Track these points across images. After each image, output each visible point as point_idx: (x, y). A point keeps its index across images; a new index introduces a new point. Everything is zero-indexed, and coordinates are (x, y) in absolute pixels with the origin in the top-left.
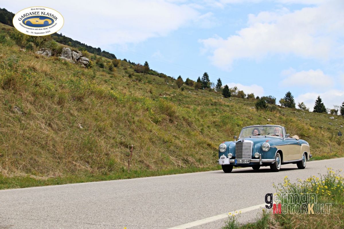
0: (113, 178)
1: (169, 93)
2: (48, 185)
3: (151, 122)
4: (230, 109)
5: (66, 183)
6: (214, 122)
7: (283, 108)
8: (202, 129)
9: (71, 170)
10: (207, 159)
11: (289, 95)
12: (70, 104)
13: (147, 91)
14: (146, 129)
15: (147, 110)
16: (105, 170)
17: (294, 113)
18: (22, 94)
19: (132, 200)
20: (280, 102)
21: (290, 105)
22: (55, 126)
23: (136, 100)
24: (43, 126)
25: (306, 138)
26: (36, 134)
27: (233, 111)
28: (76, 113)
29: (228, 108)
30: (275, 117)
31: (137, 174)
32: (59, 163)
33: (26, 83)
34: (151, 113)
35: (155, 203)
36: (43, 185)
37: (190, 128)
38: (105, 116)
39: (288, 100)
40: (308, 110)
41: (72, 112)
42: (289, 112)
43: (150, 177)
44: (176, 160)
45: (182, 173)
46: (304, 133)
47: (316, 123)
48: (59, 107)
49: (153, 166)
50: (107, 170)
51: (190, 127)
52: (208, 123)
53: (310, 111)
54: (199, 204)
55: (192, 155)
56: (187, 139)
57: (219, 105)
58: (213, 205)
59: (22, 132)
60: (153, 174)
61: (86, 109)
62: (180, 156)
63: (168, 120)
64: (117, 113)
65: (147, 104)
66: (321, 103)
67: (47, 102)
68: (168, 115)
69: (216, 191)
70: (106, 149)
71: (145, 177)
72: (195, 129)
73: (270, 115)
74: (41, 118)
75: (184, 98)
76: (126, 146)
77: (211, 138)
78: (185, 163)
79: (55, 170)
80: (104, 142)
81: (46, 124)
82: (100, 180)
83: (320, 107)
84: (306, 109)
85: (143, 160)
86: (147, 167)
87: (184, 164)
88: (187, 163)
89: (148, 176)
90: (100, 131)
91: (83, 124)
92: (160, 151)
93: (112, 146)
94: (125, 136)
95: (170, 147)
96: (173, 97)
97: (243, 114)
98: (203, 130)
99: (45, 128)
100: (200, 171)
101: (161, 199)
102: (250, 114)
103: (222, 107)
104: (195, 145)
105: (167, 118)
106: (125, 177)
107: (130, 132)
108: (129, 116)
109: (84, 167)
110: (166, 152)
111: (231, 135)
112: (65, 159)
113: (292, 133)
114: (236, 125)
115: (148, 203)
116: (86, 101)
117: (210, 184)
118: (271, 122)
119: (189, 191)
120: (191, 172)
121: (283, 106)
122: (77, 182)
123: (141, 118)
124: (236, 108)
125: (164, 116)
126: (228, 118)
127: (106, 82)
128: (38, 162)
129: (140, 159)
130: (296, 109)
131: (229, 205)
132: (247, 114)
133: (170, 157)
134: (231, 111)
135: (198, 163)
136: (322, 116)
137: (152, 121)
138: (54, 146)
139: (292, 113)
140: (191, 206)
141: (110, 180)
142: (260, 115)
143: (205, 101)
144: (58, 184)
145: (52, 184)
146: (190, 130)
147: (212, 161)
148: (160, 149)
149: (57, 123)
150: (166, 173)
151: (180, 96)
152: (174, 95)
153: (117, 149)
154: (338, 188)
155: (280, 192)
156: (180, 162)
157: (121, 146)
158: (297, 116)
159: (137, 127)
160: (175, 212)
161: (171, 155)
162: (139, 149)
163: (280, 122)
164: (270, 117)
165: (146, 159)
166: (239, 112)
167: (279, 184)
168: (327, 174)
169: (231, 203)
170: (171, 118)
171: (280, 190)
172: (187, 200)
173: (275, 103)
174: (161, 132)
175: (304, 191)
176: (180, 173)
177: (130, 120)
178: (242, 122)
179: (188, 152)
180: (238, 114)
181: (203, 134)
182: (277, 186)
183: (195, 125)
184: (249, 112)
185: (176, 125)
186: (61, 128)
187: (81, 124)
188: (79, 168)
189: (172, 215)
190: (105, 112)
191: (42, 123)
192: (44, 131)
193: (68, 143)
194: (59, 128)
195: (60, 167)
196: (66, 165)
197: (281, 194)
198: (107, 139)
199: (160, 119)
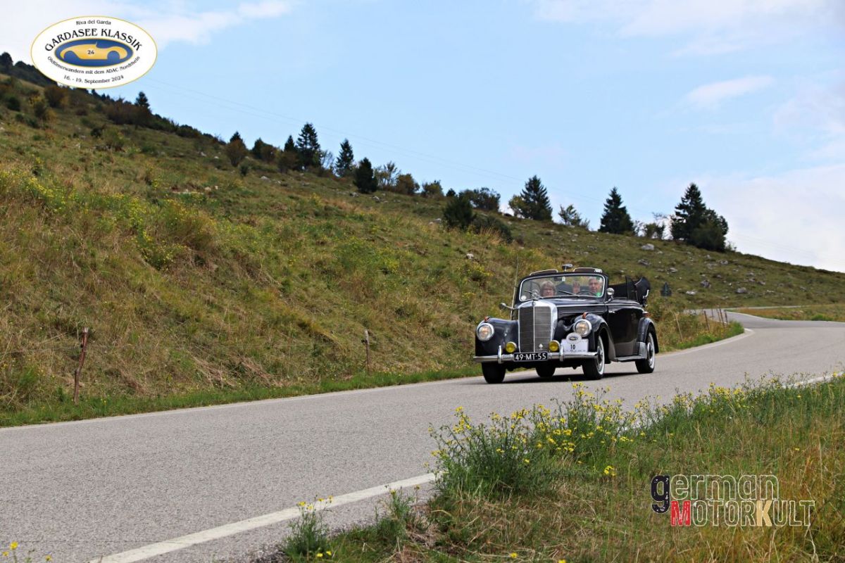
0: (32, 419)
1: (199, 183)
3: (142, 265)
4: (366, 225)
6: (320, 263)
7: (520, 220)
8: (285, 284)
10: (297, 365)
11: (534, 185)
13: (138, 177)
14: (128, 282)
15: (134, 230)
16: (10, 397)
17: (549, 234)
19: (67, 477)
20: (512, 205)
21: (539, 212)
23: (101, 206)
27: (375, 231)
29: (361, 225)
30: (487, 248)
31: (98, 409)
34: (144, 241)
35: (128, 483)
37: (252, 280)
38: (12, 250)
39: (532, 200)
40: (585, 227)
43: (134, 413)
44: (214, 367)
45: (223, 404)
47: (605, 261)
49: (146, 386)
50: (15, 399)
51: (253, 276)
52: (301, 266)
53: (590, 230)
54: (243, 484)
55: (255, 354)
56: (242, 310)
57: (337, 215)
58: (278, 485)
60: (144, 408)
62: (222, 356)
63: (192, 259)
65: (134, 215)
66: (621, 206)
68: (190, 246)
69: (296, 450)
70: (15, 339)
71: (122, 414)
72: (266, 284)
73: (474, 242)
75: (241, 198)
76: (71, 332)
77: (311, 308)
78: (235, 375)
80: (9, 322)
83: (616, 218)
84: (580, 224)
85: (117, 370)
86: (128, 389)
87: (234, 378)
88: (240, 375)
89: (129, 413)
92: (168, 345)
93: (32, 333)
94: (68, 304)
95: (194, 331)
96: (210, 193)
97: (402, 240)
98: (288, 285)
100: (274, 397)
101: (146, 472)
102: (421, 241)
103: (344, 222)
104: (264, 326)
105: (189, 253)
106: (64, 415)
107: (82, 293)
108: (81, 250)
110: (183, 346)
111: (364, 297)
114: (379, 271)
115: (108, 483)
117: (286, 432)
118: (476, 260)
119: (226, 449)
120: (249, 400)
121: (519, 216)
123: (116, 255)
124: (382, 224)
125: (179, 247)
126: (359, 251)
127: (21, 153)
129: (110, 367)
130: (555, 224)
131: (321, 483)
132: (412, 239)
133: (195, 358)
134: (370, 232)
135: (271, 375)
136: (621, 243)
137: (146, 261)
139: (542, 234)
140: (222, 488)
141: (21, 425)
142: (448, 243)
143: (299, 205)
146: (250, 287)
147: (310, 369)
148: (167, 340)
150: (180, 403)
151: (229, 193)
152: (214, 188)
153: (46, 341)
154: (599, 435)
155: (446, 447)
156: (220, 372)
157: (58, 332)
158: (558, 243)
159: (103, 278)
160: (175, 505)
161: (198, 354)
162: (107, 340)
163: (499, 260)
164: (473, 247)
165: (126, 366)
166: (391, 234)
167: (444, 428)
168: (573, 400)
169: (328, 479)
170: (201, 253)
171: (448, 444)
172: (214, 474)
173: (498, 208)
174: (171, 293)
175: (506, 443)
176: (218, 402)
177: (83, 261)
178: (396, 263)
179: (245, 346)
180: (386, 239)
181: (288, 296)
182: (439, 432)
183: (265, 272)
184: (417, 235)
185: (213, 271)
189: (166, 511)
190: (13, 239)
197: (449, 454)
198: (17, 313)
199: (169, 257)
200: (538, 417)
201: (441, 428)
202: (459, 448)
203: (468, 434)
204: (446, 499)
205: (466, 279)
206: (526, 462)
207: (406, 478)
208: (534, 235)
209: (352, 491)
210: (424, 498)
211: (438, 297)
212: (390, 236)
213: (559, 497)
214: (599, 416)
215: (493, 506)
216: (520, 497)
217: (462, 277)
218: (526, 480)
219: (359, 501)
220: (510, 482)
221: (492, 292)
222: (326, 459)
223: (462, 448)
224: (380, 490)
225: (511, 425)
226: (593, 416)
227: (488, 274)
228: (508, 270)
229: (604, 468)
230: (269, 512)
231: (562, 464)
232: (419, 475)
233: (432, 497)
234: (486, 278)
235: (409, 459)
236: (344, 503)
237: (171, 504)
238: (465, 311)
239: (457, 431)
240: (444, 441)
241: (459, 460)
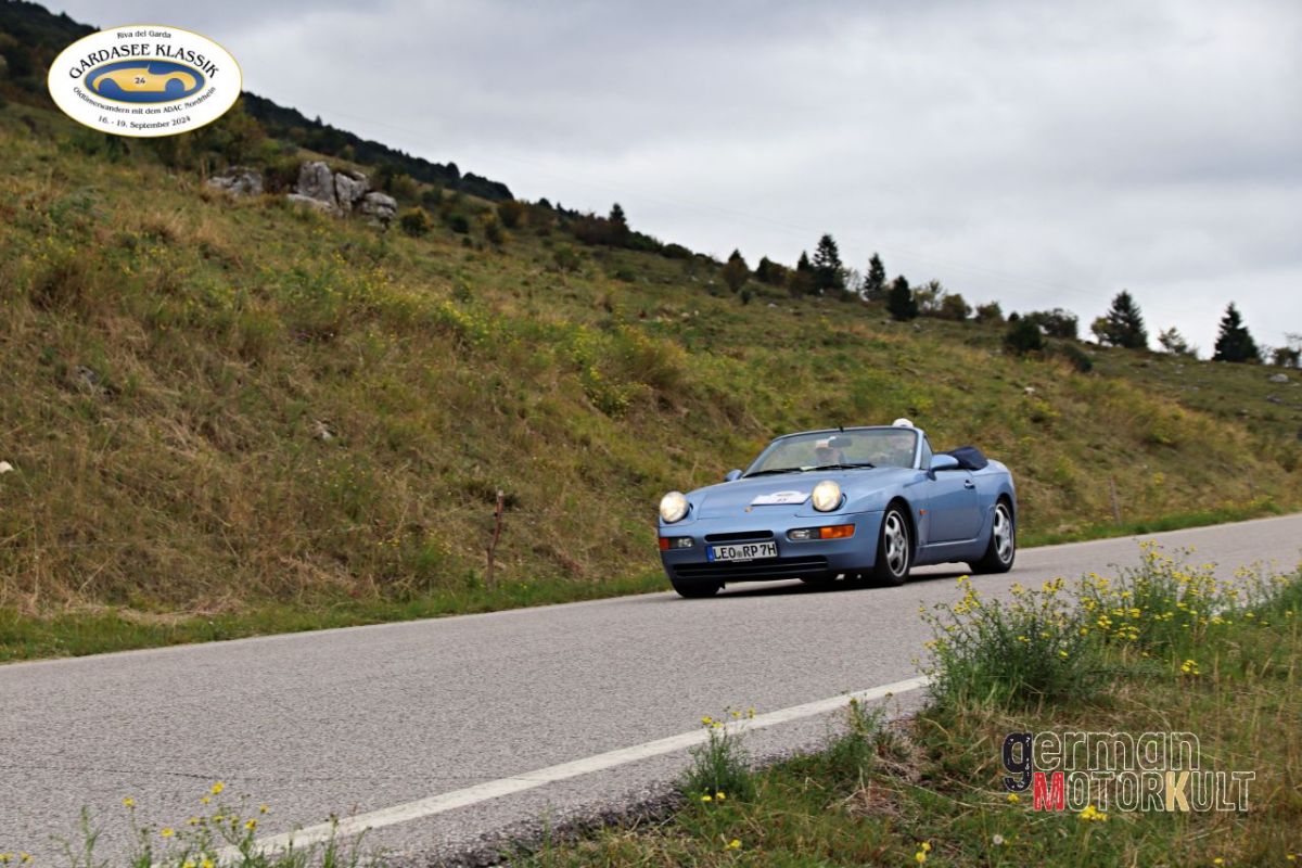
0: (427, 612)
1: (674, 308)
2: (177, 643)
3: (589, 410)
4: (890, 354)
5: (248, 635)
6: (824, 404)
7: (1106, 348)
9: (277, 590)
11: (1123, 302)
12: (287, 353)
13: (596, 303)
14: (567, 433)
15: (580, 366)
16: (405, 584)
17: (1144, 366)
18: (109, 322)
20: (1095, 329)
21: (1130, 337)
22: (226, 433)
23: (534, 337)
24: (182, 433)
25: (1164, 450)
26: (152, 463)
27: (903, 362)
28: (309, 386)
29: (883, 355)
30: (1054, 380)
31: (517, 597)
32: (234, 563)
33: (122, 283)
34: (591, 379)
36: (161, 645)
37: (735, 428)
38: (416, 393)
39: (1121, 322)
40: (1192, 355)
41: (293, 382)
42: (1127, 364)
43: (565, 602)
46: (1158, 433)
47: (1222, 398)
48: (247, 365)
49: (586, 566)
50: (411, 586)
51: (736, 422)
52: (801, 408)
53: (1200, 359)
57: (852, 343)
59: (98, 458)
60: (579, 595)
61: (347, 372)
63: (654, 402)
64: (461, 382)
65: (579, 347)
66: (1241, 326)
67: (200, 348)
68: (652, 385)
70: (413, 507)
71: (548, 604)
72: (752, 432)
73: (1035, 372)
74: (175, 406)
75: (728, 325)
76: (490, 498)
79: (218, 591)
80: (408, 486)
81: (194, 429)
82: (378, 620)
83: (1235, 342)
84: (1187, 351)
85: (549, 546)
86: (562, 570)
89: (559, 602)
90: (394, 447)
91: (334, 425)
92: (618, 512)
93: (436, 501)
94: (488, 462)
96: (686, 320)
97: (939, 372)
99: (188, 442)
101: (531, 679)
102: (964, 372)
103: (862, 352)
105: (651, 394)
106: (472, 606)
107: (504, 447)
108: (504, 393)
109: (325, 576)
110: (639, 513)
112: (255, 551)
113: (1113, 435)
115: (472, 694)
116: (348, 341)
118: (1038, 396)
119: (657, 646)
121: (1105, 344)
122: (290, 630)
123: (553, 398)
124: (911, 352)
125: (636, 387)
126: (877, 386)
127: (449, 277)
128: (156, 561)
129: (540, 542)
130: (1152, 353)
131: (770, 690)
132: (952, 371)
134: (896, 364)
136: (1243, 373)
137: (594, 405)
138: (217, 503)
139: (1136, 365)
140: (626, 699)
141: (412, 619)
142: (999, 374)
143: (802, 331)
144: (217, 638)
145: (194, 637)
146: (732, 435)
148: (618, 506)
149: (234, 422)
150: (630, 589)
151: (713, 319)
152: (693, 313)
153: (454, 509)
154: (1182, 617)
157: (472, 498)
158: (1157, 377)
159: (534, 427)
160: (550, 723)
162: (536, 507)
163: (1069, 395)
164: (1035, 380)
165: (560, 541)
166: (924, 365)
167: (940, 607)
168: (1140, 564)
169: (783, 683)
170: (666, 394)
171: (947, 630)
172: (624, 680)
173: (1076, 334)
174: (625, 446)
175: (1033, 628)
177: (508, 405)
178: (930, 402)
180: (918, 372)
182: (934, 613)
183: (752, 417)
184: (959, 365)
185: (683, 417)
186: (249, 441)
187: (325, 425)
188: (309, 581)
189: (534, 732)
190: (416, 379)
191: (180, 422)
192: (187, 453)
193: (269, 493)
194: (240, 440)
195: (238, 577)
196: (262, 571)
197: (950, 644)
198: (419, 474)
199: (623, 400)
200: (1089, 590)
201: (936, 607)
202: (964, 637)
203: (977, 616)
204: (942, 710)
205: (1023, 420)
206: (1061, 656)
207: (894, 682)
208: (1125, 367)
209: (809, 701)
210: (909, 711)
211: (985, 445)
212: (923, 368)
213: (1115, 708)
214: (1181, 589)
215: (1013, 720)
216: (1054, 707)
217: (1018, 418)
218: (1066, 682)
219: (815, 715)
220: (1040, 685)
221: (1060, 438)
222: (788, 657)
223: (969, 637)
225: (1039, 602)
226: (1172, 588)
227: (1054, 413)
228: (1083, 407)
229: (1183, 661)
230: (680, 733)
232: (911, 677)
233: (923, 708)
234: (1052, 419)
236: (792, 718)
237: (545, 722)
238: (1022, 462)
239: (959, 611)
240: (942, 627)
241: (965, 654)
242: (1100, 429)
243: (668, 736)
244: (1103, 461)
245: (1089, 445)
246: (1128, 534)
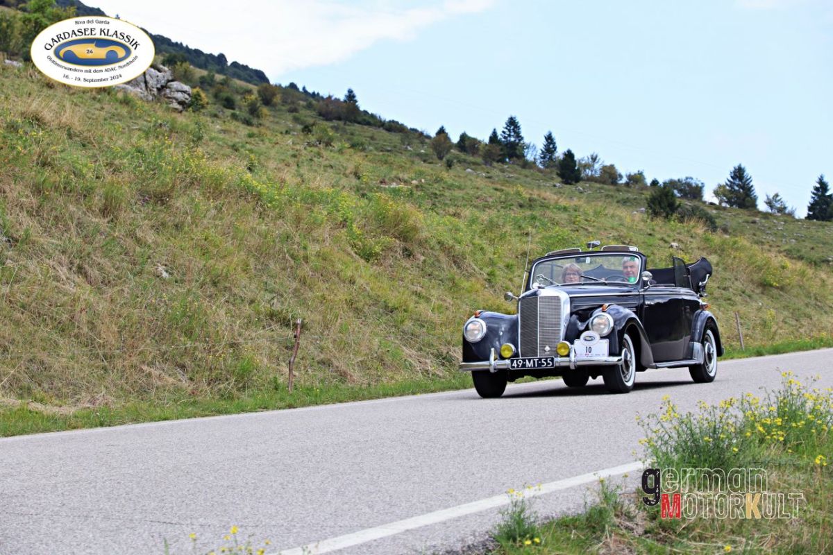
0: (248, 408)
1: (406, 177)
2: (74, 428)
3: (352, 257)
4: (570, 216)
5: (123, 423)
6: (524, 254)
7: (725, 208)
8: (491, 274)
9: (137, 389)
11: (739, 173)
12: (134, 212)
13: (348, 172)
14: (338, 274)
15: (344, 224)
16: (229, 385)
17: (754, 222)
19: (283, 464)
20: (716, 193)
21: (744, 200)
22: (94, 273)
23: (312, 200)
24: (63, 272)
25: (775, 291)
26: (44, 294)
27: (579, 221)
28: (151, 237)
29: (565, 216)
30: (692, 237)
31: (312, 397)
32: (105, 369)
33: (16, 159)
34: (353, 233)
35: (341, 470)
36: (63, 429)
37: (458, 271)
38: (229, 245)
39: (737, 188)
40: (791, 214)
41: (139, 234)
43: (345, 402)
44: (422, 356)
45: (432, 392)
46: (770, 279)
47: (812, 249)
48: (106, 220)
49: (356, 375)
50: (233, 388)
51: (459, 267)
52: (506, 257)
53: (797, 217)
54: (453, 471)
56: (449, 300)
57: (542, 206)
58: (487, 472)
59: (6, 290)
60: (355, 397)
61: (178, 227)
62: (430, 345)
63: (400, 251)
64: (260, 234)
65: (343, 209)
66: (828, 193)
67: (72, 208)
68: (399, 239)
69: (505, 438)
70: (232, 329)
71: (334, 403)
72: (471, 275)
73: (678, 231)
74: (57, 252)
75: (446, 191)
76: (285, 323)
78: (443, 365)
79: (96, 390)
80: (226, 313)
81: (70, 269)
82: (214, 413)
83: (824, 205)
84: (787, 211)
85: (329, 360)
86: (339, 378)
87: (441, 367)
88: (447, 364)
89: (341, 402)
90: (215, 284)
91: (171, 267)
92: (377, 335)
93: (248, 324)
94: (282, 296)
95: (402, 322)
96: (417, 187)
97: (606, 229)
98: (494, 275)
99: (68, 278)
101: (358, 460)
102: (625, 231)
103: (549, 213)
105: (397, 245)
106: (279, 404)
107: (295, 285)
108: (293, 243)
109: (171, 380)
110: (392, 335)
112: (121, 360)
113: (736, 280)
115: (322, 470)
116: (179, 203)
117: (494, 420)
118: (681, 249)
119: (435, 437)
120: (457, 389)
121: (724, 205)
122: (152, 420)
123: (327, 247)
124: (586, 214)
125: (387, 239)
126: (562, 241)
127: (236, 150)
128: (51, 367)
129: (322, 356)
130: (760, 212)
131: (529, 470)
132: (616, 229)
133: (404, 348)
134: (574, 223)
136: (828, 231)
137: (356, 253)
138: (92, 326)
139: (747, 222)
140: (432, 475)
141: (239, 413)
142: (652, 232)
143: (503, 196)
144: (102, 425)
145: (86, 424)
146: (457, 277)
148: (377, 330)
149: (99, 264)
150: (390, 392)
151: (436, 185)
152: (421, 181)
153: (261, 332)
154: (810, 424)
155: (654, 436)
156: (428, 361)
157: (272, 323)
158: (763, 231)
159: (315, 270)
160: (387, 491)
161: (407, 344)
162: (319, 330)
163: (704, 249)
164: (678, 236)
165: (337, 356)
166: (595, 224)
167: (651, 416)
168: (782, 388)
169: (536, 466)
170: (408, 245)
171: (655, 432)
172: (424, 462)
173: (702, 197)
174: (380, 284)
175: (714, 432)
176: (427, 390)
177: (295, 254)
179: (452, 336)
180: (590, 229)
181: (493, 287)
182: (646, 420)
183: (471, 263)
184: (621, 225)
185: (420, 263)
186: (111, 278)
187: (164, 267)
188: (159, 383)
189: (379, 497)
190: (229, 233)
191: (60, 263)
192: (67, 287)
193: (129, 317)
194: (104, 278)
195: (109, 379)
196: (125, 376)
197: (657, 442)
198: (234, 305)
199: (377, 249)
200: (746, 405)
201: (648, 417)
202: (667, 437)
203: (675, 423)
206: (734, 451)
207: (613, 466)
208: (739, 223)
209: (560, 479)
210: (632, 486)
212: (594, 226)
214: (810, 405)
219: (568, 489)
223: (670, 437)
224: (589, 478)
225: (719, 413)
226: (803, 404)
229: (815, 457)
230: (479, 499)
231: (772, 452)
232: (625, 463)
235: (616, 448)
236: (552, 491)
237: (383, 491)
239: (664, 420)
240: (651, 430)
241: (667, 449)
242: (727, 275)
243: (472, 501)
244: (729, 299)
245: (718, 288)
246: (750, 356)
